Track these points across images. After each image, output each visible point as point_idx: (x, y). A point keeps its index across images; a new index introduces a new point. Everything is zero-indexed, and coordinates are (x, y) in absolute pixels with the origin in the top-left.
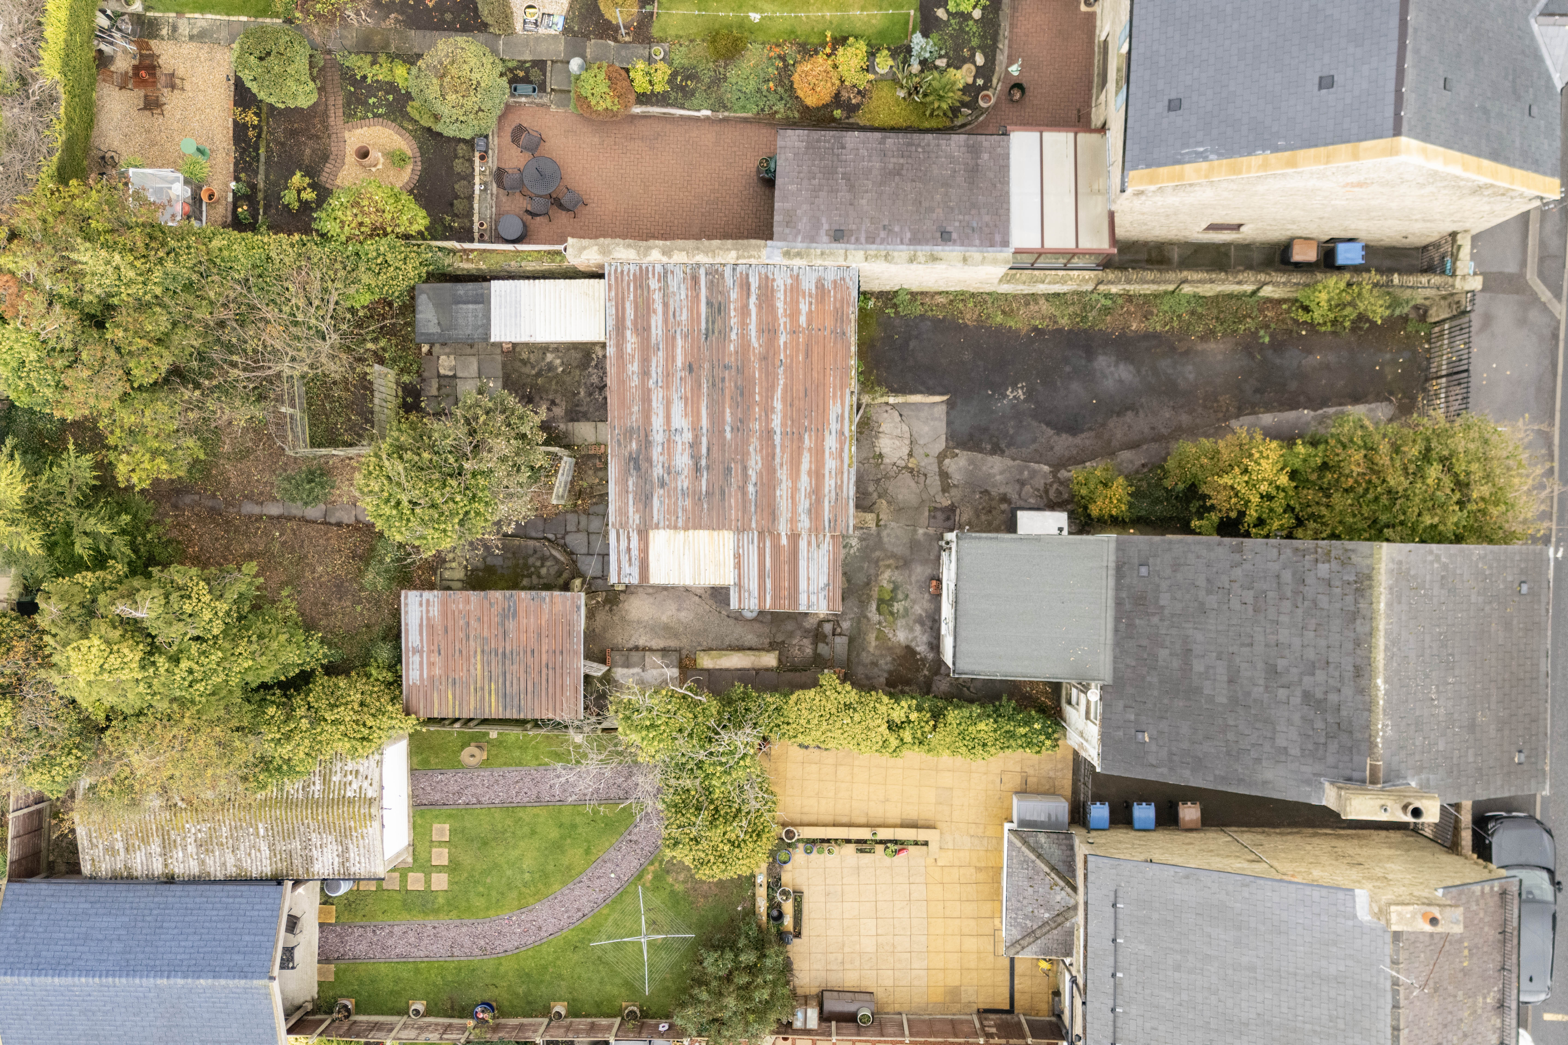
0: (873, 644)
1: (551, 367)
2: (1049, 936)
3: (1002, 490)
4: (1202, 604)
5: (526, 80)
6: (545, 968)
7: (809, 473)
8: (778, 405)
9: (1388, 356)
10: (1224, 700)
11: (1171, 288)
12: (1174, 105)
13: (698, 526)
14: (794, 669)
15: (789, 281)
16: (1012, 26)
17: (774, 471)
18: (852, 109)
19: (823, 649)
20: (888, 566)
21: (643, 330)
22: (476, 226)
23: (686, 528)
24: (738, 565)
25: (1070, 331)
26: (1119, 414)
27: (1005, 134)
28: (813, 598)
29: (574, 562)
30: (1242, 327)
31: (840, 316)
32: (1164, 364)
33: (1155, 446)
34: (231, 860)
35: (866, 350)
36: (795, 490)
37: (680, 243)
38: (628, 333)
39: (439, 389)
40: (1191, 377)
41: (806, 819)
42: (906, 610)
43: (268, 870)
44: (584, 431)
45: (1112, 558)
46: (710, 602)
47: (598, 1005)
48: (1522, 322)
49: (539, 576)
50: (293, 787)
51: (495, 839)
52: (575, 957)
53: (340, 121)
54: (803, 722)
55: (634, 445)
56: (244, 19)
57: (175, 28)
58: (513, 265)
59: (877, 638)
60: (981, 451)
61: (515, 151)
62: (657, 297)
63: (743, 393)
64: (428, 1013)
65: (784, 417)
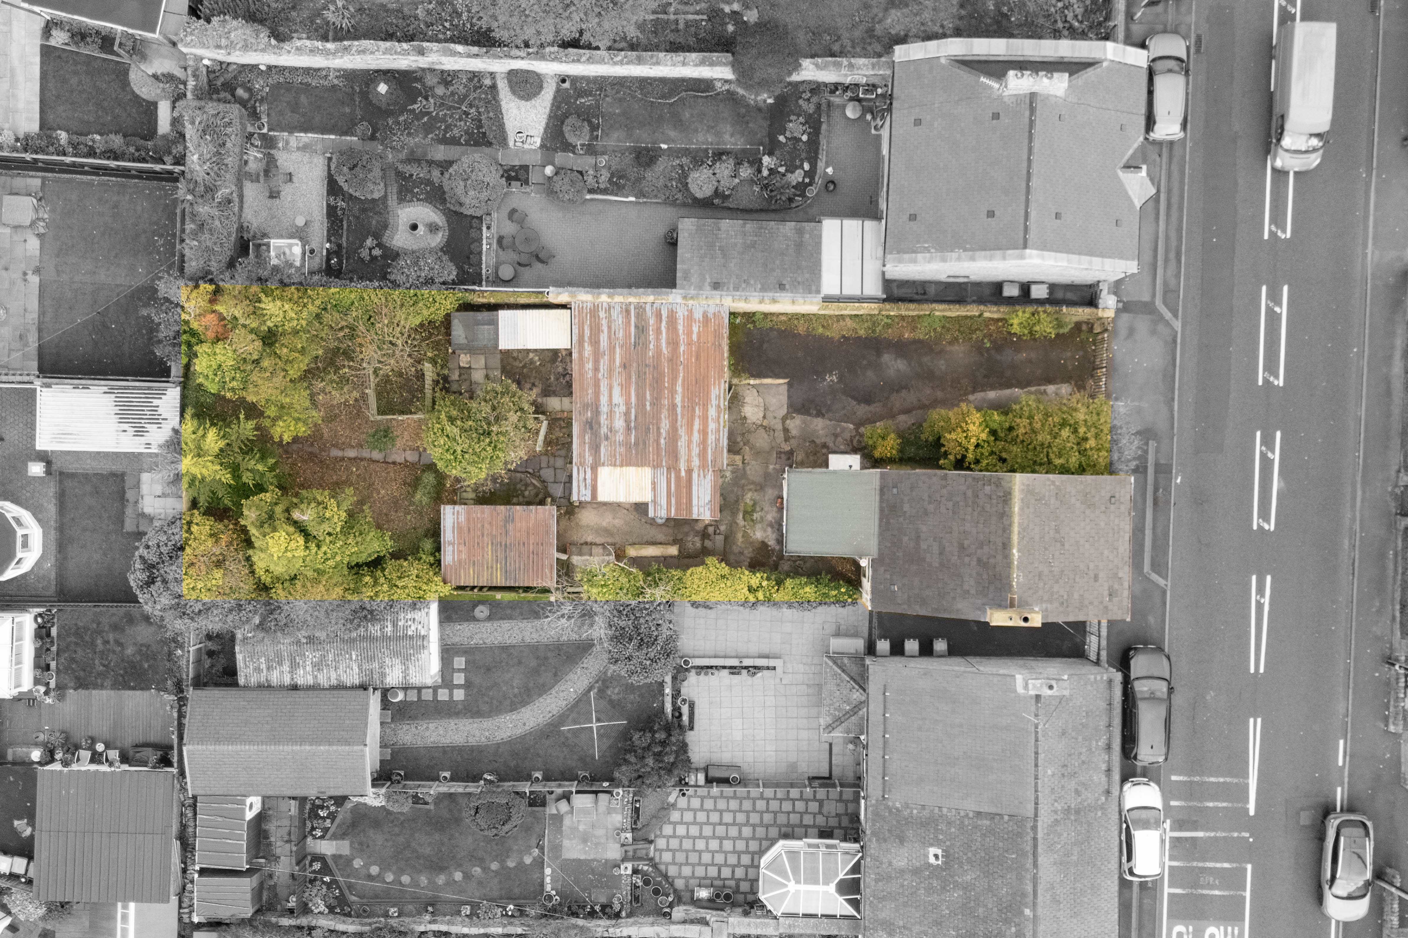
0: (741, 540)
1: (532, 362)
2: (849, 721)
3: (823, 440)
4: (926, 510)
5: (517, 179)
6: (528, 749)
7: (699, 431)
8: (679, 389)
9: (1069, 354)
10: (937, 565)
11: (927, 313)
12: (913, 217)
13: (629, 464)
14: (689, 556)
15: (686, 313)
16: (828, 142)
17: (677, 430)
18: (725, 198)
19: (708, 543)
20: (750, 490)
21: (595, 343)
22: (484, 271)
23: (622, 466)
24: (654, 489)
25: (866, 338)
26: (898, 391)
27: (820, 222)
28: (702, 510)
29: (546, 487)
30: (974, 336)
31: (717, 334)
32: (926, 359)
33: (920, 412)
34: (333, 675)
35: (735, 349)
36: (690, 442)
37: (619, 290)
38: (586, 345)
39: (460, 376)
40: (943, 368)
41: (696, 653)
42: (762, 517)
43: (357, 682)
44: (554, 403)
45: (878, 483)
46: (634, 513)
47: (562, 773)
48: (1153, 332)
49: (524, 496)
50: (375, 630)
51: (495, 667)
52: (548, 742)
53: (395, 203)
54: (695, 587)
55: (589, 414)
56: (333, 137)
57: (287, 143)
58: (512, 300)
59: (743, 536)
60: (810, 415)
61: (508, 223)
62: (604, 322)
63: (657, 383)
64: (452, 779)
65: (683, 396)
